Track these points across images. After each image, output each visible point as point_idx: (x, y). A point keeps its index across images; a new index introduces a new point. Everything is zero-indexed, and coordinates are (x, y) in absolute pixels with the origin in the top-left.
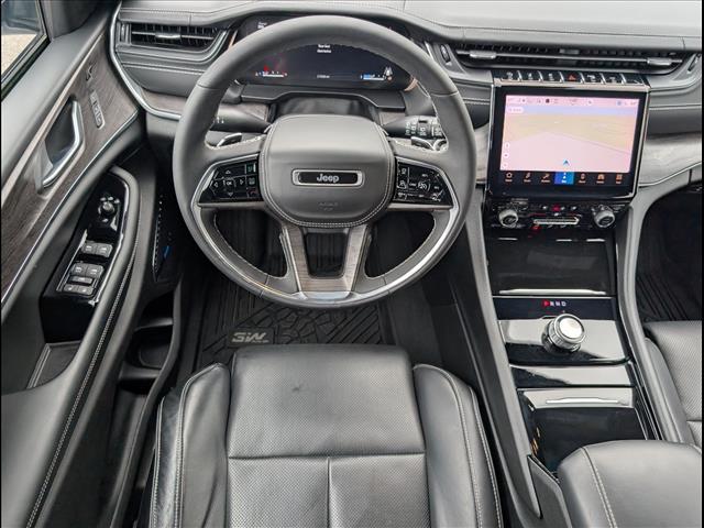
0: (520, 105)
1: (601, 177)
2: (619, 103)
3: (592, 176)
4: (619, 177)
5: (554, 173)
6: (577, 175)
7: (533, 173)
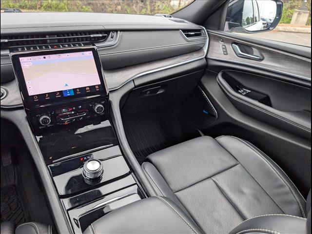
0: (29, 62)
1: (87, 89)
2: (83, 54)
3: (83, 89)
4: (97, 87)
5: (62, 91)
6: (75, 90)
7: (49, 94)
